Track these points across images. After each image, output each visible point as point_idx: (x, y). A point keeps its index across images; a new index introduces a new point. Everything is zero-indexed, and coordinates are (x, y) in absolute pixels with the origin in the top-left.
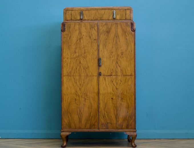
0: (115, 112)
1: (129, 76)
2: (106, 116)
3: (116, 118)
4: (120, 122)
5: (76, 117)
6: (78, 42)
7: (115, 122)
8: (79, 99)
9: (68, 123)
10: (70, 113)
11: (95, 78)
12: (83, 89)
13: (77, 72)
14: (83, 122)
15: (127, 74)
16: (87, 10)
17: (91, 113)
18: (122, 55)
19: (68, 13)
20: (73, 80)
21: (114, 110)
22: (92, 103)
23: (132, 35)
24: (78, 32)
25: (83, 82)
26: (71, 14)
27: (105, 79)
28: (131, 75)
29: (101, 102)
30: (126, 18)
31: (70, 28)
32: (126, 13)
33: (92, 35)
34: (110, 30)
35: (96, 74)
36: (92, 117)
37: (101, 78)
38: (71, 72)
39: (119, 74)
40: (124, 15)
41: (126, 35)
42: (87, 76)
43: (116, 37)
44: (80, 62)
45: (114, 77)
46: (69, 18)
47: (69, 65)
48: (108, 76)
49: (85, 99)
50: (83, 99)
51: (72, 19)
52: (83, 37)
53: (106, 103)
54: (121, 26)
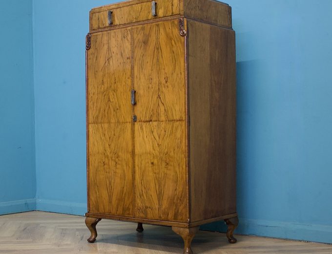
0: (157, 187)
1: (177, 121)
2: (145, 195)
3: (159, 201)
4: (164, 207)
5: (105, 194)
6: (106, 64)
7: (157, 206)
8: (109, 163)
9: (95, 201)
10: (98, 187)
11: (129, 126)
12: (113, 145)
13: (105, 116)
14: (113, 203)
15: (175, 118)
16: (119, 7)
17: (123, 188)
18: (166, 82)
19: (95, 16)
20: (101, 129)
21: (156, 185)
22: (125, 170)
23: (181, 43)
24: (106, 47)
25: (113, 133)
26: (99, 19)
27: (142, 128)
28: (180, 120)
29: (137, 168)
30: (172, 13)
31: (96, 42)
32: (172, 3)
33: (124, 51)
34: (148, 38)
35: (129, 119)
36: (125, 194)
37: (137, 125)
38: (97, 117)
39: (163, 118)
40: (170, 7)
41: (172, 45)
42: (118, 122)
43: (158, 49)
44: (109, 100)
45: (155, 123)
46: (95, 26)
47: (95, 104)
48: (146, 121)
49: (116, 163)
50: (113, 163)
51: (99, 26)
52: (113, 55)
53: (144, 171)
54: (165, 28)
